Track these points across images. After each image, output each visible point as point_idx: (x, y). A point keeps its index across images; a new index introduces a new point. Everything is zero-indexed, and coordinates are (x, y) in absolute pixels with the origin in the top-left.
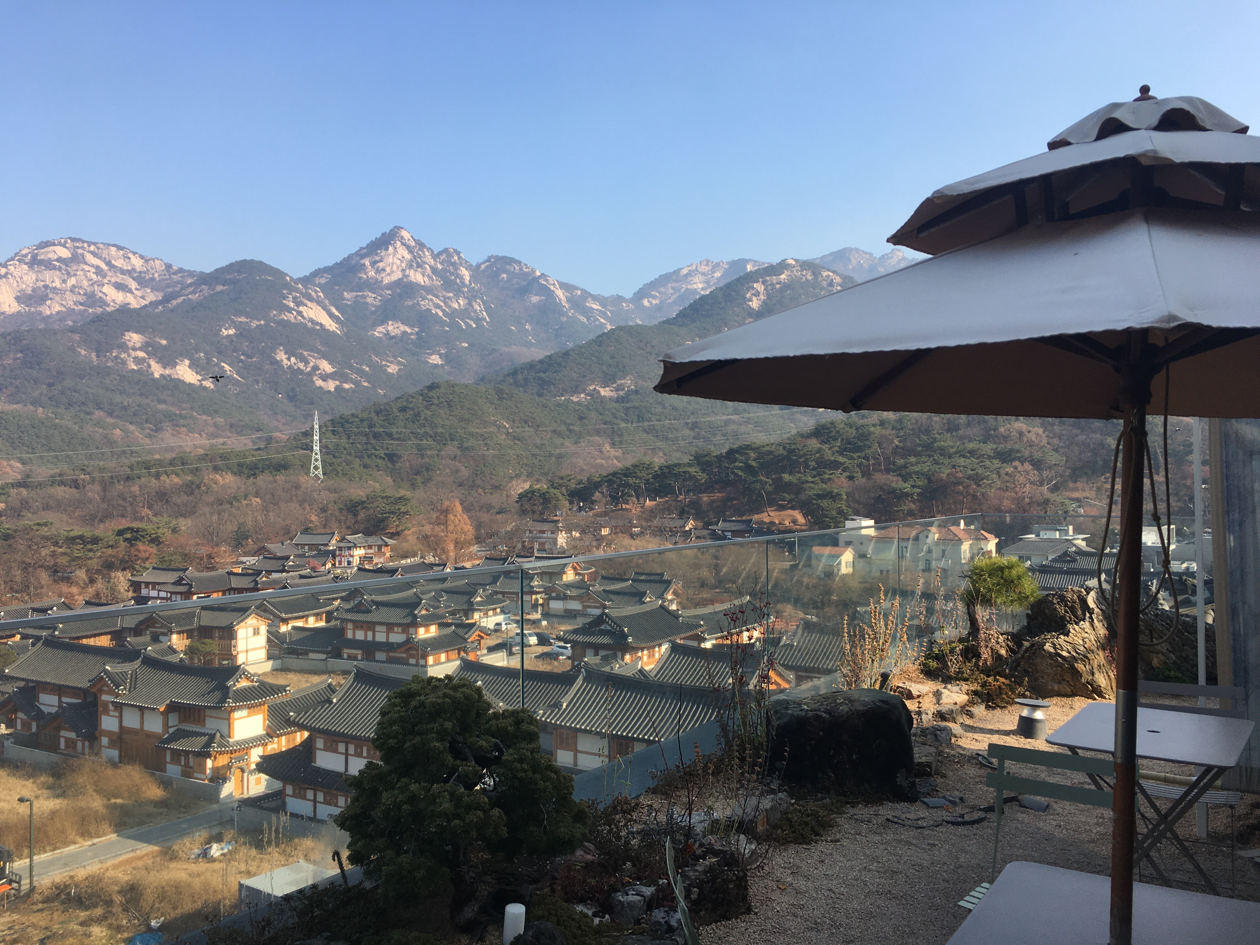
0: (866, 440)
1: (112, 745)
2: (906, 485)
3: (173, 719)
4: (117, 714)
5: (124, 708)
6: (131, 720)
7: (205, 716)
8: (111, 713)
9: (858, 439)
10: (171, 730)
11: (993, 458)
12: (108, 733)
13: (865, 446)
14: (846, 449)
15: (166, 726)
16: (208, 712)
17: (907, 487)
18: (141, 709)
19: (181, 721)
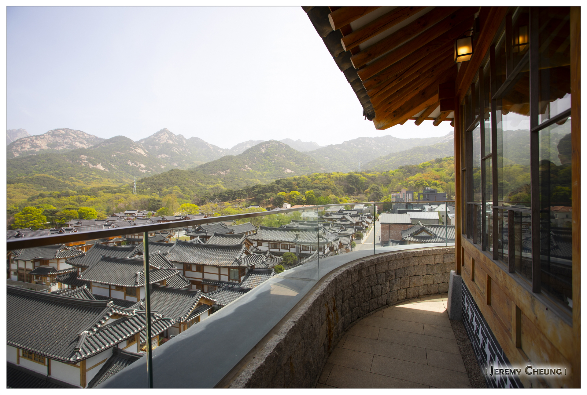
1: (15, 274)
3: (37, 264)
4: (16, 263)
5: (19, 261)
6: (22, 265)
7: (49, 262)
8: (15, 263)
10: (36, 268)
12: (13, 270)
15: (34, 267)
16: (50, 261)
18: (25, 261)
19: (40, 265)
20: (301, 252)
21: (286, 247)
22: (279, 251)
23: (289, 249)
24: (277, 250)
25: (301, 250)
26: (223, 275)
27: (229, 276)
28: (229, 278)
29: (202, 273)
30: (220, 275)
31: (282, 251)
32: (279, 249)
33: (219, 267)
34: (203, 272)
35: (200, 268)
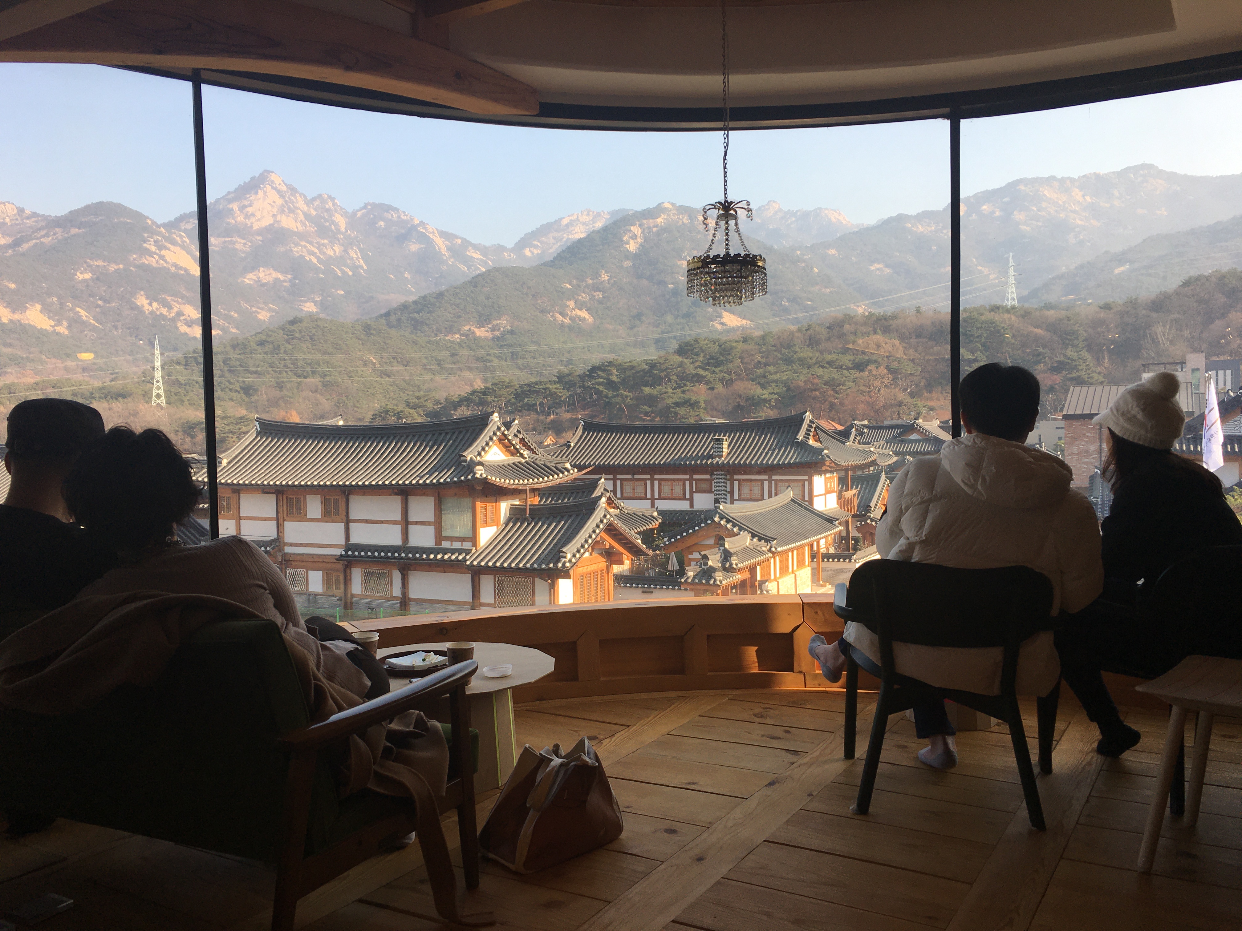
0: (729, 354)
2: (765, 392)
9: (721, 354)
11: (853, 368)
13: (726, 360)
14: (709, 364)
17: (765, 394)
21: (678, 490)
23: (688, 496)
24: (643, 505)
25: (732, 500)
26: (416, 523)
27: (438, 525)
28: (439, 537)
29: (342, 526)
30: (406, 523)
32: (653, 499)
33: (404, 492)
34: (347, 522)
35: (336, 505)
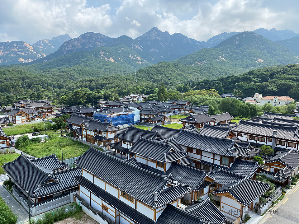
4: (86, 131)
8: (84, 131)
12: (84, 135)
16: (103, 132)
18: (90, 131)
19: (98, 134)
20: (277, 146)
21: (263, 140)
22: (257, 142)
23: (265, 142)
24: (255, 142)
25: (277, 145)
26: (216, 160)
27: (221, 161)
28: (221, 164)
30: (214, 159)
31: (258, 142)
32: (257, 141)
33: (214, 154)
34: (201, 156)
35: (199, 152)
